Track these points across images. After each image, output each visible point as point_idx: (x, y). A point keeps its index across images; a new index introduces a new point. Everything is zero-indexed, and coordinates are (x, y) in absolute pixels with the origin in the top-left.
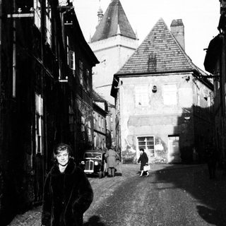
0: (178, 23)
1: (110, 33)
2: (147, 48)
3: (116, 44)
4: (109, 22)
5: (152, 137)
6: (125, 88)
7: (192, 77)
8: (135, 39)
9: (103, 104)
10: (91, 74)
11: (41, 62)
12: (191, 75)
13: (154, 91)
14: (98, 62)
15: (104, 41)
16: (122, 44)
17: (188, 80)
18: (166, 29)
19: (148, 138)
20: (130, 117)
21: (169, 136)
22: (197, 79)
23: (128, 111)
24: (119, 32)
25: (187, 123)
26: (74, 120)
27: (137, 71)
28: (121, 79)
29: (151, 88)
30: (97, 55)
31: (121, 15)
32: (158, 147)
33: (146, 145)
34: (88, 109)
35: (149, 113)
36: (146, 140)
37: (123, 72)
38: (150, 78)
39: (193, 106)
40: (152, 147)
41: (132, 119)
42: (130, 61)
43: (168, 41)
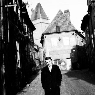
0: (67, 11)
1: (37, 17)
2: (55, 22)
3: (40, 22)
4: (37, 13)
5: (60, 60)
6: (47, 39)
7: (75, 33)
8: (48, 19)
9: (37, 47)
10: (33, 34)
11: (17, 28)
12: (74, 32)
13: (60, 40)
14: (36, 29)
15: (35, 21)
16: (43, 22)
17: (73, 34)
18: (62, 14)
19: (58, 60)
20: (50, 51)
21: (67, 59)
22: (77, 34)
23: (49, 49)
24: (41, 17)
25: (74, 52)
26: (28, 53)
27: (52, 32)
28: (45, 36)
29: (58, 39)
30: (35, 26)
31: (41, 10)
32: (63, 63)
33: (57, 63)
34: (32, 49)
35: (58, 49)
36: (57, 61)
37: (46, 33)
38: (57, 35)
39: (76, 45)
40: (60, 64)
41: (51, 52)
42: (48, 28)
43: (64, 19)
